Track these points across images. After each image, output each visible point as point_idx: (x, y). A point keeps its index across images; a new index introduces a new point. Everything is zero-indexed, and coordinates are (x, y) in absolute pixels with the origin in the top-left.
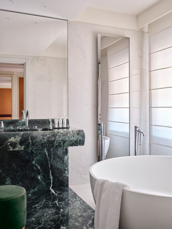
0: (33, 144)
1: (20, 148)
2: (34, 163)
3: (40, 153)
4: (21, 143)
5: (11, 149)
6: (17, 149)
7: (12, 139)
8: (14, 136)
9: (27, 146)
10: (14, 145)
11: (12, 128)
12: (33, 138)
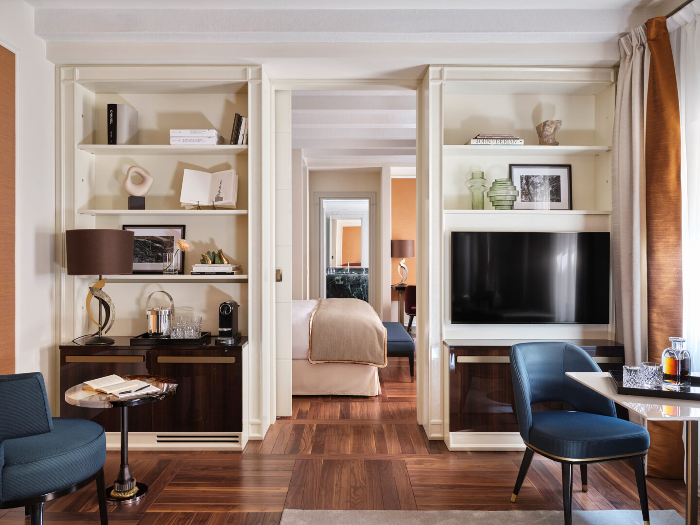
0: (348, 281)
1: (341, 283)
2: (353, 295)
3: (357, 290)
4: (342, 280)
5: (337, 283)
6: (340, 283)
7: (337, 278)
8: (338, 276)
9: (345, 282)
10: (338, 281)
11: (340, 273)
12: (348, 278)
